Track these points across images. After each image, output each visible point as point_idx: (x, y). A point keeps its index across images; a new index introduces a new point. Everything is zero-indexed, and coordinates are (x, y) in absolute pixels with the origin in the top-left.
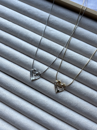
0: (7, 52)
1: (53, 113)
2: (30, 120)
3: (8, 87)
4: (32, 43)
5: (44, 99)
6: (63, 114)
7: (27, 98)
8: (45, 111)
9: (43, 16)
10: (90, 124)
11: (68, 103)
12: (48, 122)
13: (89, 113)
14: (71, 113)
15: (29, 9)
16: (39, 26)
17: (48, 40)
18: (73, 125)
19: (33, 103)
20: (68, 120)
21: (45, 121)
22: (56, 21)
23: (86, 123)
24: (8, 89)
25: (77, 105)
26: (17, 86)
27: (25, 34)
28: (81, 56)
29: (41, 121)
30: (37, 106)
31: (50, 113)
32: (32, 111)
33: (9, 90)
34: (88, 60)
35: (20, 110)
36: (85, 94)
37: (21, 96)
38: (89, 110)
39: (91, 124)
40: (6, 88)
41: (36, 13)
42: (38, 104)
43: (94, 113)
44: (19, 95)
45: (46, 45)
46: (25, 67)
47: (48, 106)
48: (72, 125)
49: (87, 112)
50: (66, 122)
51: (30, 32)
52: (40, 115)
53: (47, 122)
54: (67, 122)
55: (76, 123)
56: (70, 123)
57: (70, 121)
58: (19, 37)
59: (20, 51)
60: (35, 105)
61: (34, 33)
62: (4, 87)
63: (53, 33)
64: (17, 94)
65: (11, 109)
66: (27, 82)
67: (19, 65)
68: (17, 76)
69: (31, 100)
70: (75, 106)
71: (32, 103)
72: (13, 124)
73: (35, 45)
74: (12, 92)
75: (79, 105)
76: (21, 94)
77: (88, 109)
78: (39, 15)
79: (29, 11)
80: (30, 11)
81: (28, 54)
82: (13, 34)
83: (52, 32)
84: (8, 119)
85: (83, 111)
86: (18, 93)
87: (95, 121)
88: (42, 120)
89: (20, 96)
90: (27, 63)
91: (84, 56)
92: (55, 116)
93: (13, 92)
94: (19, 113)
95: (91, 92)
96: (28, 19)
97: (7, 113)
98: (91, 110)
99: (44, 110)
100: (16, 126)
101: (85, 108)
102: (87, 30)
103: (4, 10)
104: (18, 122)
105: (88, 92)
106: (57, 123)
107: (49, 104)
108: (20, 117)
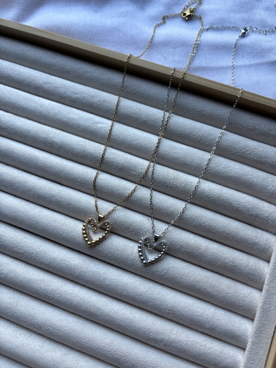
0: (9, 178)
1: (121, 295)
3: (18, 253)
4: (61, 154)
5: (98, 270)
6: (141, 295)
7: (62, 272)
9: (77, 93)
10: (199, 307)
12: (112, 315)
13: (194, 286)
14: (157, 290)
15: (45, 83)
16: (72, 116)
17: (93, 143)
18: (164, 315)
20: (154, 307)
22: (104, 101)
23: (190, 306)
25: (167, 273)
26: (38, 250)
27: (43, 135)
28: (166, 169)
31: (114, 296)
36: (182, 247)
37: (50, 270)
40: (15, 256)
41: (62, 90)
42: (87, 281)
43: (204, 284)
45: (91, 154)
47: (107, 282)
48: (161, 315)
49: (191, 285)
50: (149, 310)
51: (54, 130)
52: (93, 304)
53: (110, 316)
55: (171, 310)
57: (157, 308)
58: (31, 144)
59: (35, 173)
60: (82, 283)
61: (61, 132)
62: (12, 255)
63: (101, 127)
64: (41, 266)
65: (31, 300)
66: (58, 238)
68: (35, 228)
69: (72, 274)
70: (163, 275)
72: (38, 332)
73: (68, 157)
74: (30, 262)
75: (172, 273)
76: (49, 265)
77: (192, 278)
78: (69, 94)
79: (46, 86)
80: (48, 86)
81: (53, 178)
82: (18, 139)
83: (100, 125)
84: (26, 322)
85: (181, 283)
86: (42, 263)
87: (209, 300)
88: (99, 313)
89: (47, 269)
90: (54, 197)
91: (170, 168)
92: (126, 300)
93: (32, 263)
94: (50, 306)
95: (192, 242)
96: (46, 104)
97: (22, 309)
98: (197, 280)
100: (45, 334)
101: (184, 277)
105: (187, 243)
106: (131, 316)
107: (109, 277)
108: (51, 314)
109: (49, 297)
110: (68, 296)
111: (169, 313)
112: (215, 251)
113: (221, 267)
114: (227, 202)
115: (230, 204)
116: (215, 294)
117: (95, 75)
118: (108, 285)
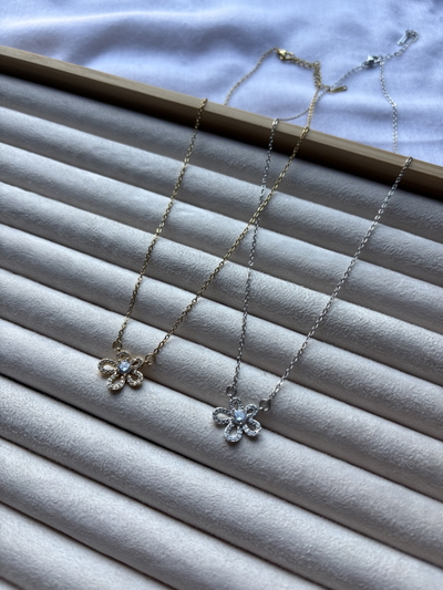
0: (16, 293)
1: (208, 519)
2: (111, 562)
3: (14, 428)
4: (112, 259)
5: (166, 467)
6: (249, 520)
7: (96, 469)
8: (174, 514)
9: (148, 164)
10: (367, 552)
11: (263, 470)
12: (188, 561)
13: (355, 505)
14: (282, 512)
16: (136, 198)
18: (294, 568)
19: (120, 488)
20: (275, 547)
21: (177, 562)
23: (349, 549)
24: (14, 439)
25: (301, 476)
26: (52, 422)
27: (85, 225)
29: (159, 562)
30: (140, 498)
31: (194, 522)
32: (115, 522)
33: (18, 441)
34: (326, 298)
35: (64, 521)
36: (329, 426)
37: (71, 464)
38: (356, 490)
39: (370, 551)
41: (123, 158)
42: (142, 488)
43: (376, 503)
44: (60, 460)
46: (83, 347)
47: (183, 491)
48: (289, 566)
49: (349, 502)
50: (264, 555)
51: (104, 219)
52: (151, 536)
53: (184, 564)
54: (269, 558)
55: (309, 555)
56: (283, 557)
57: (281, 550)
59: (63, 288)
60: (131, 493)
61: (116, 223)
63: (186, 217)
64: (55, 456)
65: (27, 525)
66: (93, 402)
67: (61, 339)
68: (52, 382)
69: (113, 473)
70: (295, 482)
71: (115, 486)
73: (124, 263)
74: (33, 447)
75: (311, 476)
76: (69, 453)
77: (351, 489)
78: (134, 165)
79: (97, 153)
80: (101, 152)
83: (184, 214)
85: (329, 497)
86: (57, 448)
87: (385, 539)
88: (163, 556)
90: (93, 326)
91: (306, 287)
92: (217, 533)
93: (38, 450)
95: (350, 417)
97: (8, 539)
98: (362, 492)
99: (170, 511)
101: (336, 486)
102: (309, 200)
103: (10, 157)
104: (57, 578)
105: (341, 419)
106: (228, 565)
107: (187, 482)
108: (64, 555)
109: (64, 519)
110: (102, 517)
111: (306, 562)
112: (394, 436)
113: (406, 469)
114: (411, 347)
115: (418, 349)
116: (400, 523)
117: (180, 138)
118: (184, 497)
